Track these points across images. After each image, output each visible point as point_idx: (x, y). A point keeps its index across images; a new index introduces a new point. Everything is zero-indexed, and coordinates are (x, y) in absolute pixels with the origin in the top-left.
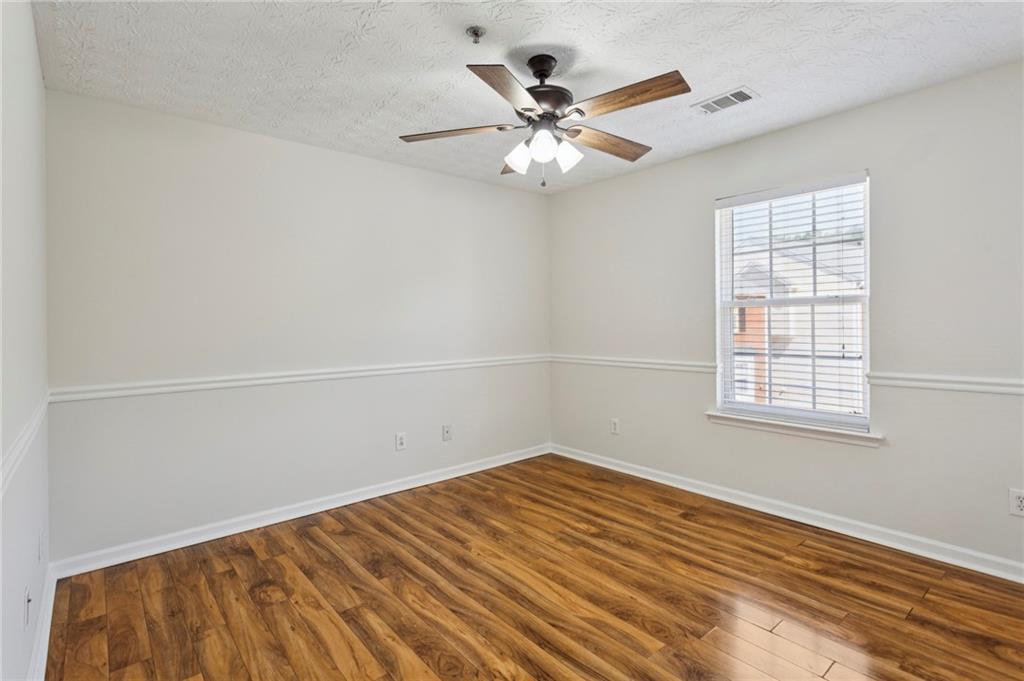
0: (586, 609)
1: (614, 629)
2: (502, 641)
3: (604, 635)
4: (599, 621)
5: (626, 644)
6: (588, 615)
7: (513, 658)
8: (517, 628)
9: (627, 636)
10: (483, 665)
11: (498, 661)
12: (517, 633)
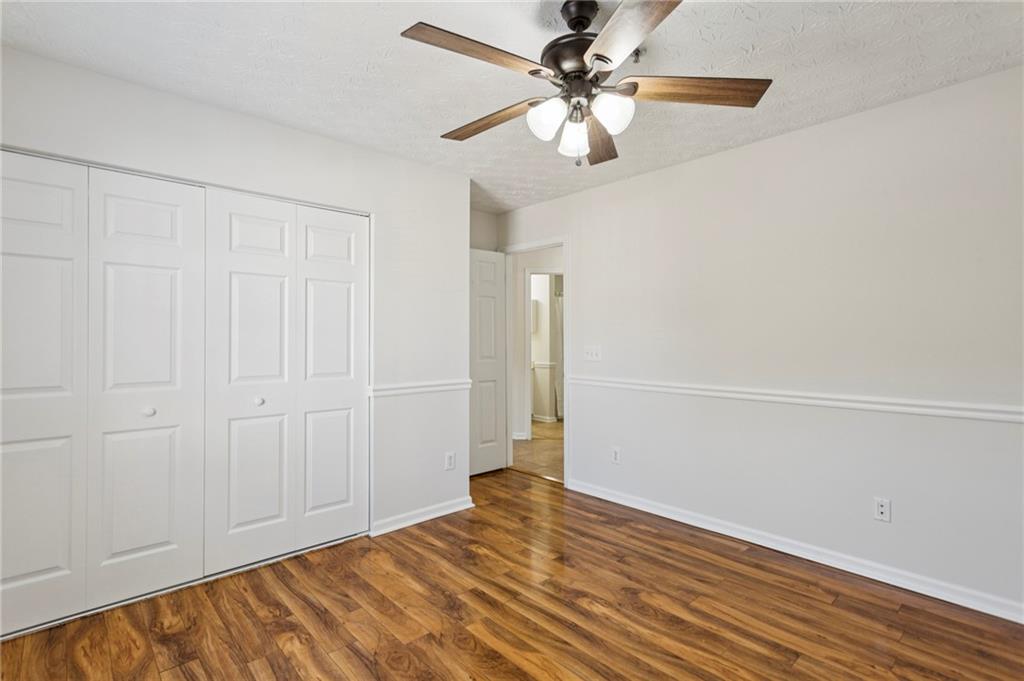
0: (531, 662)
1: (507, 641)
2: (612, 629)
3: (518, 635)
4: (520, 649)
5: (500, 627)
6: (529, 655)
7: (597, 616)
8: (602, 641)
9: (496, 634)
10: (618, 610)
11: (609, 613)
12: (599, 635)
